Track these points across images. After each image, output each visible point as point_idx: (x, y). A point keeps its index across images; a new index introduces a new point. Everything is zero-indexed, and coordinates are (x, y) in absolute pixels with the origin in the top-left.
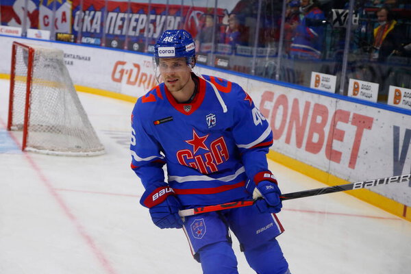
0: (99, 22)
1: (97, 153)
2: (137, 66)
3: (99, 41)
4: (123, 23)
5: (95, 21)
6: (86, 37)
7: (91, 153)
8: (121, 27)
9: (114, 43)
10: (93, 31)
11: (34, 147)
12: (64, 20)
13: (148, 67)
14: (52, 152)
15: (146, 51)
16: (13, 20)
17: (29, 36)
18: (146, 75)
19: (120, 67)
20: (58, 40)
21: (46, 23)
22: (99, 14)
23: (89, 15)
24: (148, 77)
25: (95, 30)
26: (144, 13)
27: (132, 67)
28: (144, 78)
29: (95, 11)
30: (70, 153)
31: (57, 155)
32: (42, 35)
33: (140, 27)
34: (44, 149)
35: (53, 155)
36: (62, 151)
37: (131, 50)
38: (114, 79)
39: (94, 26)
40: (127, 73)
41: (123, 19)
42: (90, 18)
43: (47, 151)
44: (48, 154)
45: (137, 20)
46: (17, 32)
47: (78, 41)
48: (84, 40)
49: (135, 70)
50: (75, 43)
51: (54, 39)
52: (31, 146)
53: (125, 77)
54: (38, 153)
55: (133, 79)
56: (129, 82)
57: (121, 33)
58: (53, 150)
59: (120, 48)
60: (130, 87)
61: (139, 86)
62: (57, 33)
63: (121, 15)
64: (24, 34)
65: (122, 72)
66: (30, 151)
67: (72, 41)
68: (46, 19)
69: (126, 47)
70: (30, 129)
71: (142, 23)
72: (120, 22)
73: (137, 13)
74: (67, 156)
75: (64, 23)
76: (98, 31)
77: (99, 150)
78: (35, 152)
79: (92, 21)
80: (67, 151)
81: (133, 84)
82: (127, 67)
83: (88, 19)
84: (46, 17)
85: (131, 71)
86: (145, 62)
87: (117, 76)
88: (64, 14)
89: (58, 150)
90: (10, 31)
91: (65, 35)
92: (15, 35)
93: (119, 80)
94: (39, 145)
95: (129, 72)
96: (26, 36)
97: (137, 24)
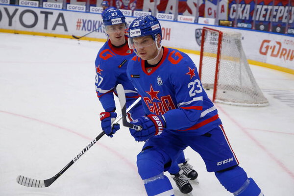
0: (248, 12)
1: (264, 104)
2: (279, 43)
3: (250, 26)
4: (266, 13)
5: (245, 11)
6: (240, 23)
7: (259, 105)
8: (265, 16)
9: (262, 27)
10: (243, 18)
11: (221, 100)
12: (223, 11)
13: (287, 44)
14: (234, 103)
15: (286, 32)
16: (187, 12)
17: (199, 22)
18: (286, 50)
19: (266, 44)
20: (221, 25)
21: (210, 13)
22: (248, 6)
23: (241, 7)
24: (288, 51)
25: (246, 18)
26: (282, 5)
27: (276, 44)
28: (284, 52)
29: (246, 4)
30: (246, 104)
31: (237, 105)
32: (209, 22)
33: (279, 15)
34: (227, 101)
35: (234, 105)
36: (240, 103)
37: (274, 32)
38: (261, 53)
39: (245, 15)
40: (271, 48)
41: (266, 10)
42: (242, 9)
43: (230, 103)
44: (230, 105)
45: (277, 11)
46: (191, 20)
47: (235, 26)
48: (240, 25)
49: (277, 46)
50: (233, 27)
51: (217, 24)
52: (219, 99)
53: (270, 51)
54: (224, 104)
55: (275, 53)
56: (272, 55)
57: (265, 19)
58: (234, 102)
59: (266, 30)
60: (273, 58)
61: (281, 57)
62: (219, 21)
63: (265, 7)
64: (196, 21)
65: (267, 47)
66: (218, 102)
67: (231, 25)
68: (210, 10)
69: (271, 30)
70: (218, 87)
71: (280, 13)
72: (263, 12)
73: (276, 5)
74: (244, 106)
75: (223, 13)
76: (247, 18)
77: (265, 103)
78: (222, 103)
79: (243, 12)
80: (243, 102)
81: (276, 56)
82: (271, 44)
83: (240, 10)
84: (210, 9)
85: (275, 47)
86: (285, 40)
87: (264, 50)
88: (223, 6)
89: (238, 102)
90: (187, 19)
91: (225, 22)
92: (190, 21)
93: (265, 54)
94: (224, 98)
95: (272, 48)
96: (198, 22)
97: (277, 14)
